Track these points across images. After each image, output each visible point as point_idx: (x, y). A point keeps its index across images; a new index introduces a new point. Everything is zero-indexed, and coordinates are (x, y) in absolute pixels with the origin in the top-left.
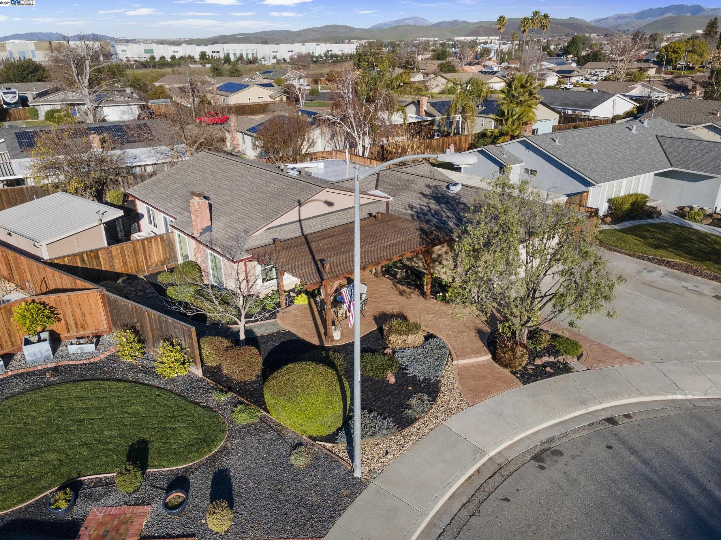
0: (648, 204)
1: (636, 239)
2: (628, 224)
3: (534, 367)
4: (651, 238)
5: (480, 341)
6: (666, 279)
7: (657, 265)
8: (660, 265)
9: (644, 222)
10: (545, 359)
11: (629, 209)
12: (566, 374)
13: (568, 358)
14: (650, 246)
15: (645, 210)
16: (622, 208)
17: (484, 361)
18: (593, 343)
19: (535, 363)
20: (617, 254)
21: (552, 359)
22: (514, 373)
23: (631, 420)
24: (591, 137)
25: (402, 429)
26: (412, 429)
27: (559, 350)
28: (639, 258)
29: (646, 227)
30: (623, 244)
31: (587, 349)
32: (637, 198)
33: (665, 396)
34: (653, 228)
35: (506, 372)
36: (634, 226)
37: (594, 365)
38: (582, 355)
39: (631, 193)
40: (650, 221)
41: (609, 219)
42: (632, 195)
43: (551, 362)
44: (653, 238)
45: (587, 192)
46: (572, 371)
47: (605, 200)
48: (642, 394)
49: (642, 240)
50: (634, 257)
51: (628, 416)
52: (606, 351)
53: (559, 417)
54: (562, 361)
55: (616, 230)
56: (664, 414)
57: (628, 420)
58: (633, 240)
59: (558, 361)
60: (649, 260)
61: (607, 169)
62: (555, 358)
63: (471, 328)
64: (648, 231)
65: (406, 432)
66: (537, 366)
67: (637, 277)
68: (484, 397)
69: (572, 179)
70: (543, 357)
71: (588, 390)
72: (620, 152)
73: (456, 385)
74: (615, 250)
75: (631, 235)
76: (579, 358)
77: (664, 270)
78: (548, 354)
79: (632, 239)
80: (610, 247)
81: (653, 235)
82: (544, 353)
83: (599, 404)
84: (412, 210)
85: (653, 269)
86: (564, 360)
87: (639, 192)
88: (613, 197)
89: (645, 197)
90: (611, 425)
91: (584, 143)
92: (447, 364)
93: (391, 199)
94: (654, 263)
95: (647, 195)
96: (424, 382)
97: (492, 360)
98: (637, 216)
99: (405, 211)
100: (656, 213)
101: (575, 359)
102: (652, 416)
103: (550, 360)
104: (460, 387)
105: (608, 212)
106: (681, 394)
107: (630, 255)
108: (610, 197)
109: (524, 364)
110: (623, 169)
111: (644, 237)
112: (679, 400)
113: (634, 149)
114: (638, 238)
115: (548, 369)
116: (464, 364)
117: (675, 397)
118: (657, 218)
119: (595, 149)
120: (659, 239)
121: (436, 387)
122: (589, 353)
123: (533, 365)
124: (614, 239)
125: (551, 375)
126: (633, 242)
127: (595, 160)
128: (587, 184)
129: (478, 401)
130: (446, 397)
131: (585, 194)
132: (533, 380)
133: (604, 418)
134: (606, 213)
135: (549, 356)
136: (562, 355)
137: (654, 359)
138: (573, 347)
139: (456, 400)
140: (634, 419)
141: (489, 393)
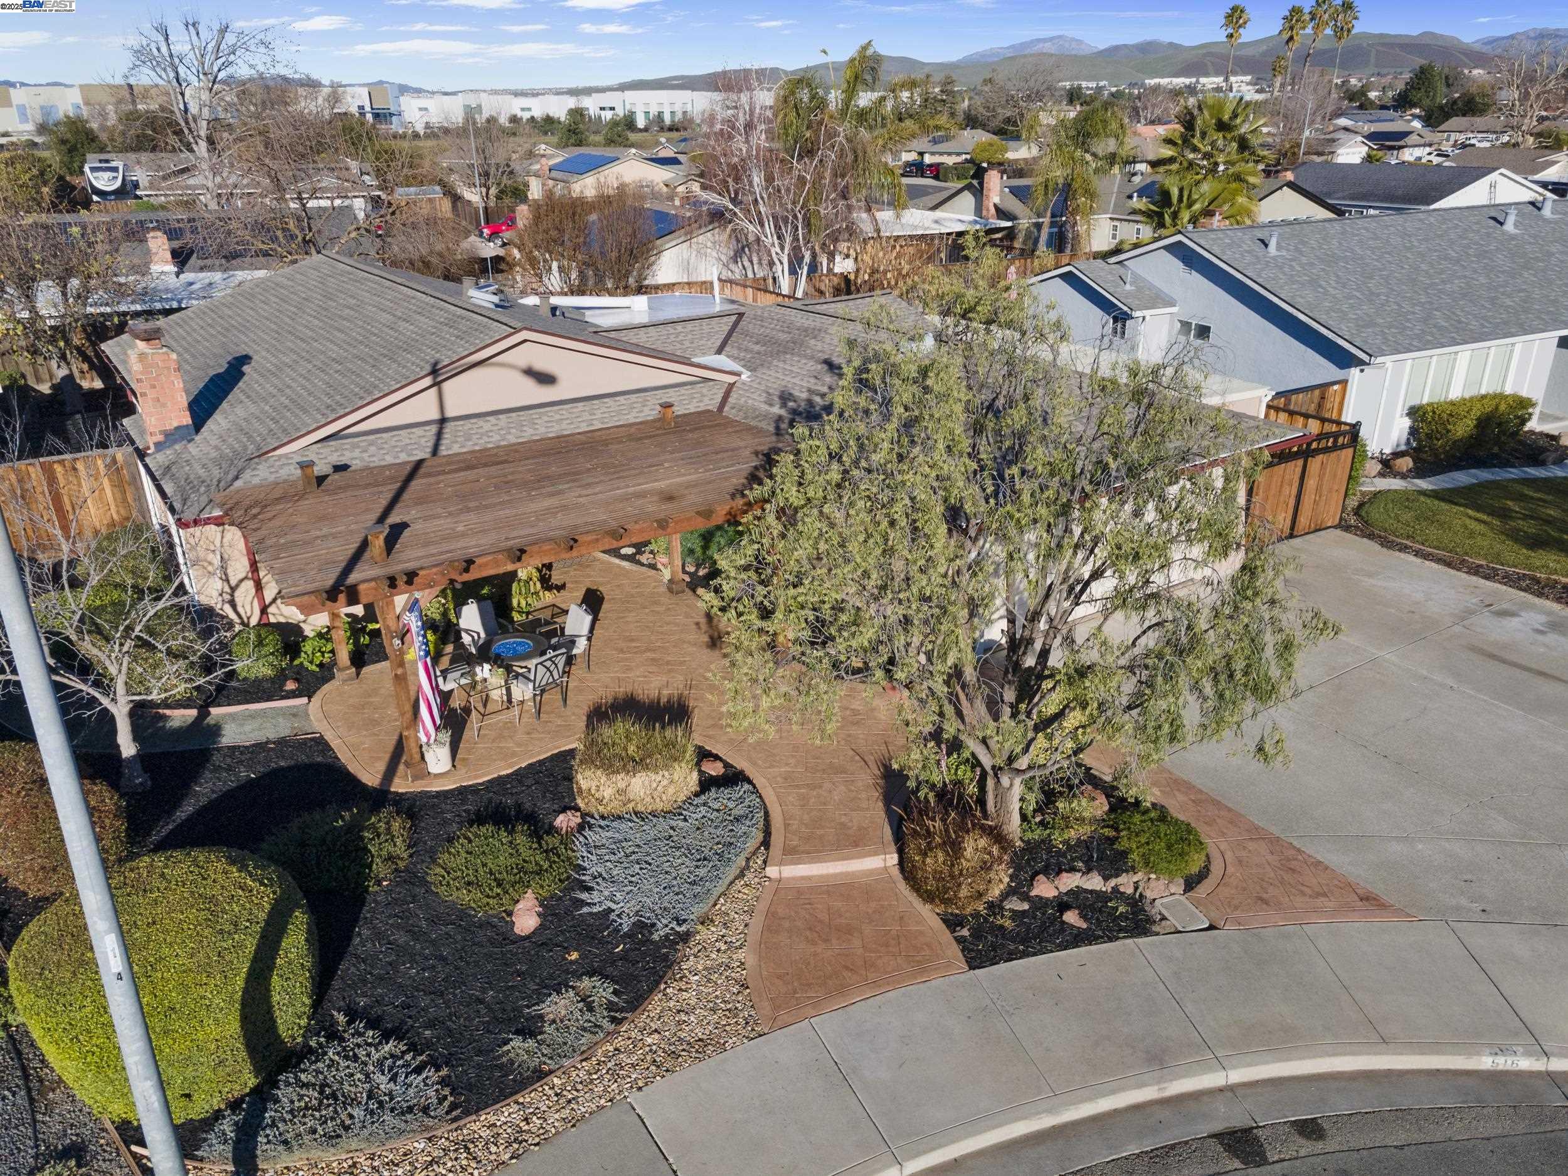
0: (1531, 425)
1: (1477, 520)
2: (1462, 478)
3: (1026, 906)
4: (1525, 517)
5: (880, 804)
6: (1552, 638)
7: (1530, 598)
8: (1540, 595)
9: (1513, 473)
10: (1070, 881)
11: (1471, 437)
12: (1129, 941)
13: (1153, 884)
14: (1516, 540)
15: (1521, 442)
16: (1448, 431)
17: (871, 872)
18: (1257, 833)
19: (1033, 893)
20: (1411, 558)
21: (1095, 882)
22: (952, 923)
23: (1319, 1146)
24: (1376, 238)
25: (467, 1113)
26: (507, 1114)
27: (1124, 854)
28: (1476, 573)
29: (1518, 487)
30: (1433, 532)
31: (1229, 856)
32: (1497, 408)
33: (1470, 1055)
34: (1538, 490)
35: (928, 916)
36: (1480, 485)
37: (1237, 914)
38: (1204, 874)
39: (1483, 392)
40: (1534, 472)
41: (1406, 463)
42: (1483, 397)
43: (1092, 892)
44: (1532, 517)
45: (1344, 383)
46: (1155, 928)
47: (1400, 409)
48: (1385, 1043)
49: (1496, 522)
50: (1459, 570)
51: (1310, 1129)
52: (1293, 865)
53: (1050, 1111)
54: (1130, 891)
55: (1423, 493)
56: (1449, 1133)
57: (1306, 1147)
58: (1468, 521)
59: (1115, 889)
60: (1509, 580)
61: (1408, 320)
62: (1106, 879)
63: (870, 759)
64: (1521, 498)
65: (477, 1126)
66: (1040, 904)
67: (1457, 629)
68: (815, 1005)
69: (1303, 347)
70: (1064, 875)
71: (1190, 1008)
72: (1459, 278)
73: (741, 955)
74: (1403, 549)
75: (1466, 506)
76: (1190, 884)
77: (1549, 613)
78: (1085, 862)
79: (1462, 518)
80: (1391, 538)
81: (1531, 509)
82: (1073, 860)
83: (1211, 1070)
84: (784, 405)
85: (1514, 608)
86: (1136, 889)
87: (1508, 390)
88: (1425, 401)
89: (1523, 404)
90: (1237, 1164)
91: (1352, 251)
92: (742, 875)
93: (743, 377)
94: (1521, 589)
95: (1529, 400)
96: (630, 935)
97: (896, 872)
98: (1496, 456)
99: (767, 407)
100: (1556, 450)
101: (1178, 887)
102: (1401, 1138)
103: (1088, 886)
104: (751, 961)
105: (1408, 442)
106: (1528, 1054)
107: (1449, 565)
108: (1416, 402)
109: (996, 892)
110: (1460, 322)
111: (1504, 514)
112: (1519, 1074)
113: (1503, 272)
114: (1485, 517)
115: (1071, 917)
116: (803, 878)
117: (1503, 1063)
118: (1554, 463)
119: (1385, 269)
120: (1548, 521)
121: (665, 958)
122: (1231, 869)
123: (1025, 897)
124: (1407, 516)
125: (1079, 939)
126: (1466, 528)
127: (1378, 295)
128: (1344, 359)
129: (791, 1020)
130: (685, 995)
131: (1336, 387)
132: (1011, 953)
133: (1218, 1126)
134: (1403, 448)
135: (1089, 870)
136: (1133, 869)
137: (1458, 908)
138: (1169, 847)
139: (713, 1011)
140: (1330, 1145)
141: (842, 990)
